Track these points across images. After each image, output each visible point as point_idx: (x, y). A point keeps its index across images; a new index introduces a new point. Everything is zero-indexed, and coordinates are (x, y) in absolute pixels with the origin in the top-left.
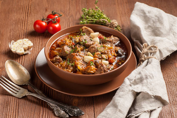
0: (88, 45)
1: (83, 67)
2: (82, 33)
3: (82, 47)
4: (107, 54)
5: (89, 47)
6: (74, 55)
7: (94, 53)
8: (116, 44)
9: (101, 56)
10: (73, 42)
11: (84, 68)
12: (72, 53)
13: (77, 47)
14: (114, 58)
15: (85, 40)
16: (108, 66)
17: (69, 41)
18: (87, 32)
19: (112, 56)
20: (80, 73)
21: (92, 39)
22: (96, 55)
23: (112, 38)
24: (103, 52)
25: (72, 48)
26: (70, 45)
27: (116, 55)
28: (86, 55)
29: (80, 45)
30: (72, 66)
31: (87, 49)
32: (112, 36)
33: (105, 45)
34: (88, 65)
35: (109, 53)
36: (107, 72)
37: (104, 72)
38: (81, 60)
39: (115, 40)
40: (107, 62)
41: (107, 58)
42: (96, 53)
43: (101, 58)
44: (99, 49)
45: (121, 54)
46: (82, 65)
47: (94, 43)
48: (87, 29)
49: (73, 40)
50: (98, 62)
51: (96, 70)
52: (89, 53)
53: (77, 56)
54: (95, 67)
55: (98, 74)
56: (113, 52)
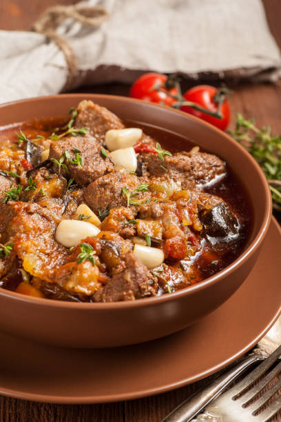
0: (86, 173)
1: (49, 267)
2: (73, 125)
3: (58, 182)
4: (162, 217)
5: (87, 184)
6: (19, 210)
7: (108, 208)
8: (209, 184)
9: (135, 223)
10: (26, 157)
11: (52, 272)
12: (11, 202)
13: (39, 177)
14: (190, 239)
15: (75, 152)
16: (160, 272)
17: (11, 153)
18: (96, 126)
19: (182, 228)
20: (33, 290)
21: (104, 151)
22: (113, 221)
23: (195, 157)
24: (147, 208)
25: (18, 181)
26: (10, 169)
27: (198, 225)
28: (73, 216)
29: (52, 173)
30: (2, 255)
31: (79, 193)
32: (195, 150)
33: (157, 182)
34: (72, 260)
35: (171, 215)
36: (151, 295)
37: (137, 297)
38: (47, 236)
39: (207, 166)
40: (158, 255)
41: (159, 237)
42: (114, 212)
43: (132, 232)
44: (128, 196)
45: (225, 226)
46: (43, 257)
47: (111, 167)
48: (97, 112)
49: (29, 150)
50: (114, 248)
51: (103, 284)
52: (84, 209)
53: (31, 213)
54: (97, 271)
55: (108, 301)
56: (190, 212)
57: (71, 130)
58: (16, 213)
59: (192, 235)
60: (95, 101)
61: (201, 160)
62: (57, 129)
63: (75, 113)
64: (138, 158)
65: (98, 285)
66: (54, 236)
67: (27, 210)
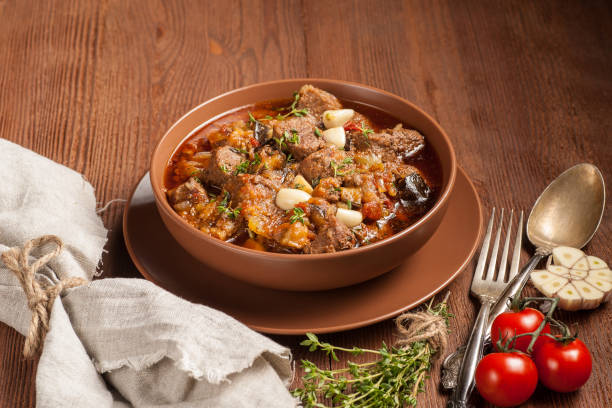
0: (302, 150)
1: (269, 227)
2: (296, 106)
3: (278, 158)
4: (361, 186)
5: (303, 158)
6: (246, 181)
7: (319, 178)
8: (408, 155)
9: (339, 191)
10: (254, 136)
11: (271, 231)
12: (240, 175)
13: (263, 153)
14: (385, 203)
15: (293, 132)
16: (359, 230)
17: (242, 132)
18: (315, 107)
19: (378, 194)
20: (258, 245)
21: (318, 131)
22: (322, 189)
23: (398, 132)
24: (350, 178)
25: (248, 156)
26: (241, 146)
27: (393, 191)
28: (290, 185)
29: (275, 149)
30: (232, 218)
31: (296, 166)
32: (399, 127)
33: (361, 155)
34: (288, 221)
35: (370, 183)
36: (349, 248)
37: (337, 250)
38: (268, 202)
39: (407, 141)
40: (357, 216)
41: (359, 202)
42: (322, 182)
43: (337, 198)
44: (336, 168)
45: (416, 191)
46: (265, 219)
47: (323, 144)
48: (317, 95)
49: (257, 129)
50: (321, 211)
51: (312, 240)
52: (300, 179)
53: (256, 184)
54: (306, 230)
55: (314, 253)
56: (385, 181)
57: (294, 111)
58: (244, 184)
59: (387, 199)
60: (316, 85)
61: (402, 136)
62: (283, 109)
63: (297, 97)
64: (347, 136)
65: (307, 241)
66: (274, 202)
67: (252, 181)
